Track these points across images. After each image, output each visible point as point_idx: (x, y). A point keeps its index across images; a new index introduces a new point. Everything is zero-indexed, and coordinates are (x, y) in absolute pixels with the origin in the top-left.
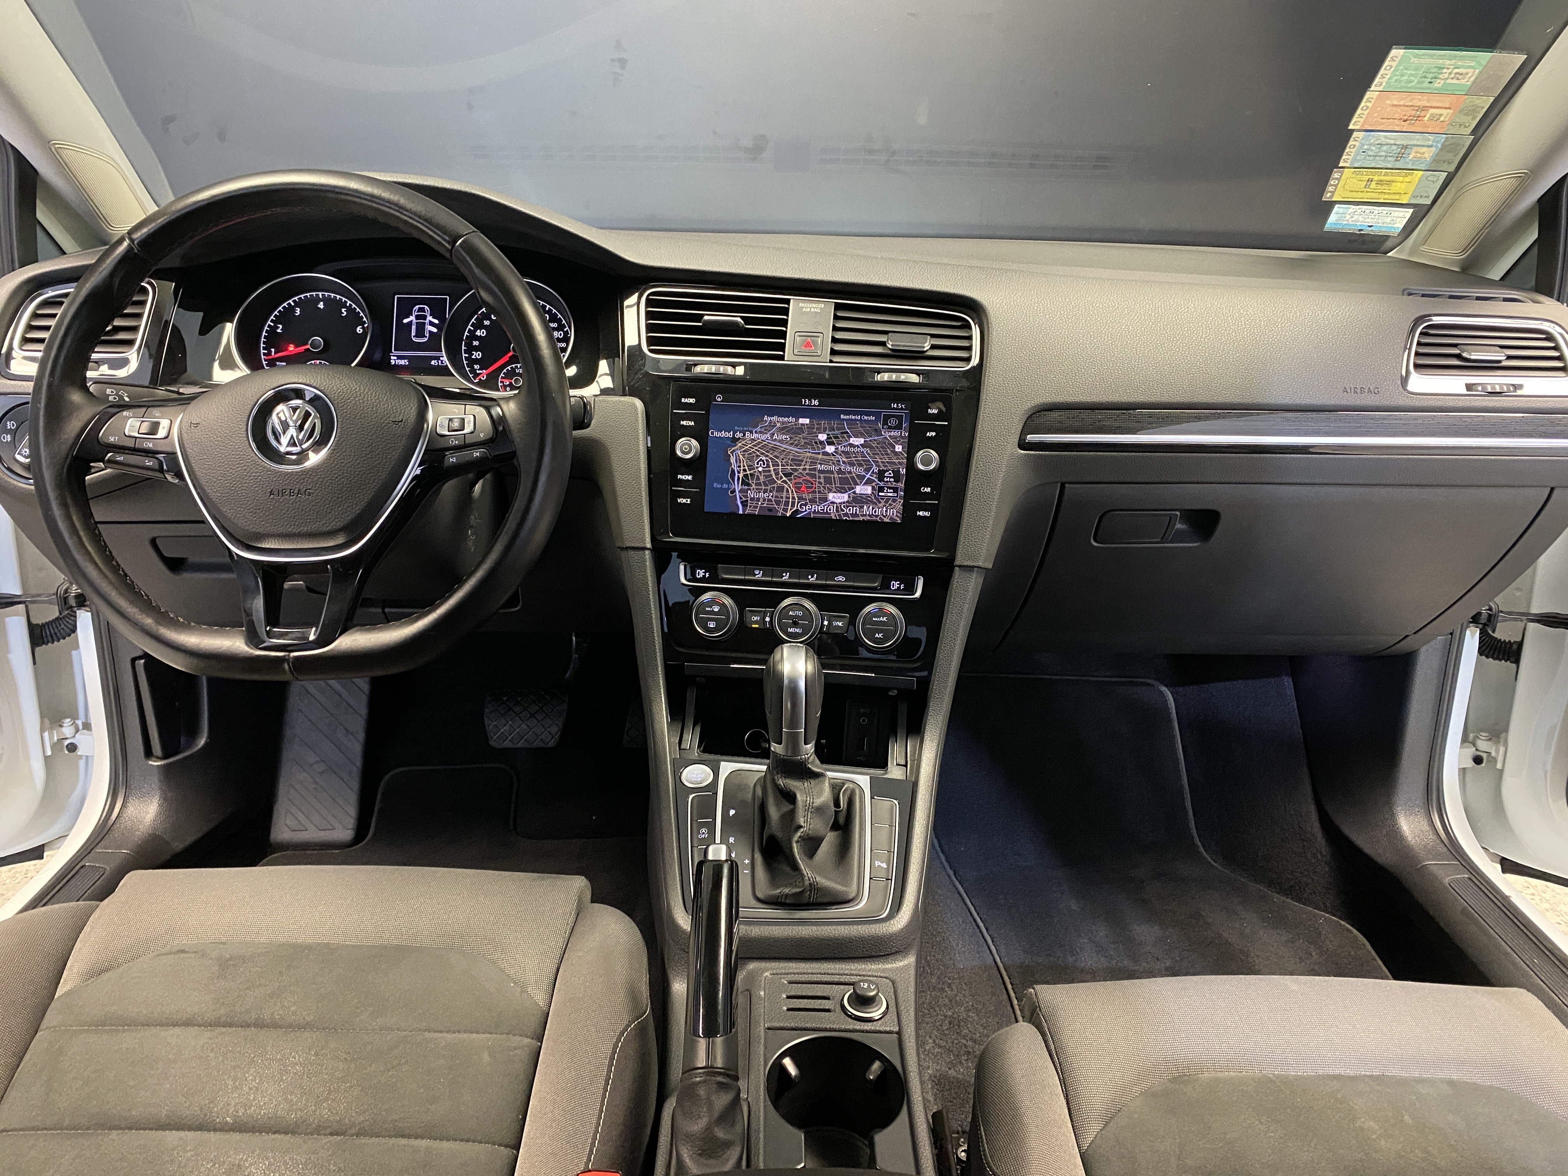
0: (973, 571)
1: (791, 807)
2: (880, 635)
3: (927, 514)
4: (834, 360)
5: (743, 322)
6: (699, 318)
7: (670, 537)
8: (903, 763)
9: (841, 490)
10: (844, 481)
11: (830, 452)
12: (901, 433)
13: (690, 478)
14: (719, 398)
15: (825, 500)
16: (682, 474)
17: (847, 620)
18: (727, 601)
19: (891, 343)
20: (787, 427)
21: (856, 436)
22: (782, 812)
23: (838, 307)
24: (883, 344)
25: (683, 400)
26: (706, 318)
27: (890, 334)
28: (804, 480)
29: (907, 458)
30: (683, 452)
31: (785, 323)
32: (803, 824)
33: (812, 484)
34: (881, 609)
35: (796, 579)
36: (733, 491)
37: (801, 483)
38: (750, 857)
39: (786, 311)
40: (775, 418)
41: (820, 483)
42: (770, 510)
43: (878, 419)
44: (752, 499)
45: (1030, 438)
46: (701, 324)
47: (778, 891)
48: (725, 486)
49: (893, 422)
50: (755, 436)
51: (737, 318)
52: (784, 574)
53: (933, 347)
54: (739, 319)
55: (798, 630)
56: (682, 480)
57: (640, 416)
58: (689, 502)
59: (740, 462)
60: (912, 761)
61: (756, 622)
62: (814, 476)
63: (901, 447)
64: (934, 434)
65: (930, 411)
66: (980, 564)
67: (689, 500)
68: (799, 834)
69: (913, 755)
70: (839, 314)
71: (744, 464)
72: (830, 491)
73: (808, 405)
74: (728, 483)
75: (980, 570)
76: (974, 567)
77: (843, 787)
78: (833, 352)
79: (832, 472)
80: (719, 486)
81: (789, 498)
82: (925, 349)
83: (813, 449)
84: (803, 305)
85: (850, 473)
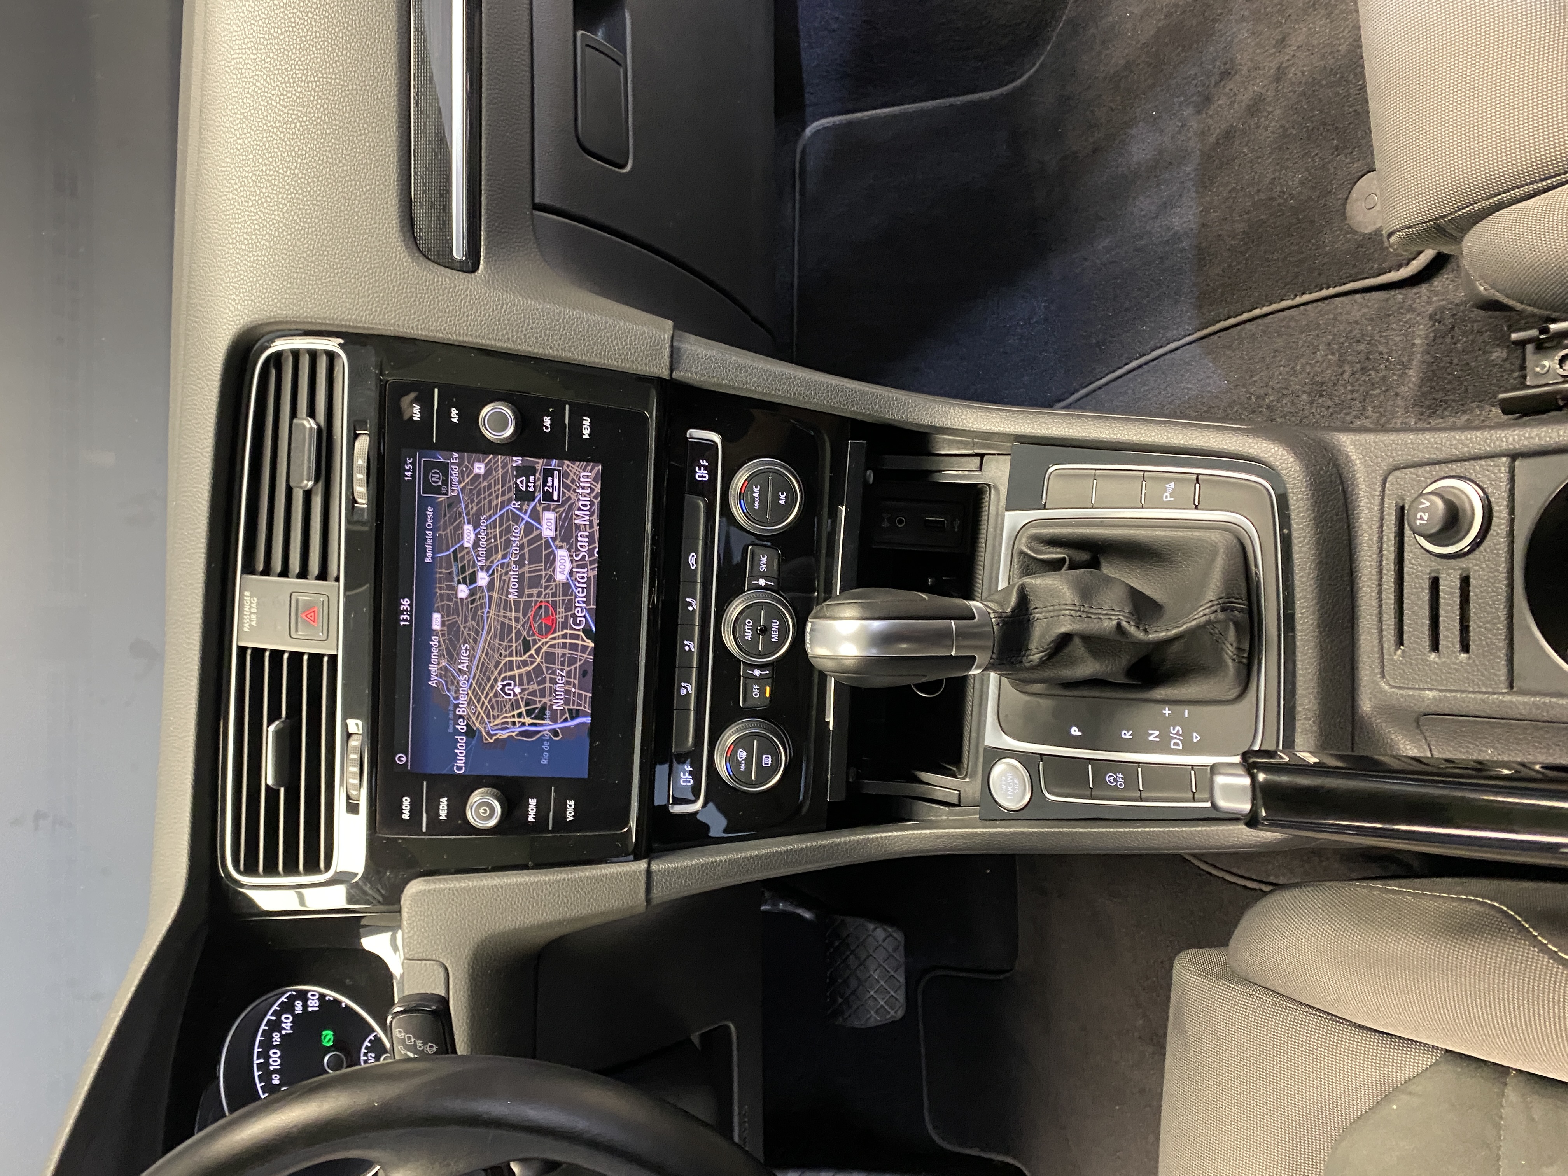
0: (679, 349)
1: (1077, 641)
2: (782, 497)
3: (587, 422)
4: (335, 574)
5: (277, 723)
6: (272, 794)
7: (630, 830)
8: (977, 460)
9: (551, 560)
10: (535, 557)
11: (487, 579)
12: (453, 464)
13: (533, 802)
14: (401, 759)
15: (566, 586)
16: (528, 815)
17: (758, 550)
18: (730, 737)
19: (305, 482)
20: (447, 648)
21: (460, 537)
22: (1087, 655)
23: (249, 568)
24: (308, 494)
25: (406, 816)
26: (270, 782)
27: (292, 484)
28: (534, 621)
29: (495, 453)
30: (491, 816)
31: (277, 655)
32: (1115, 623)
33: (540, 607)
34: (741, 496)
35: (693, 630)
36: (555, 733)
37: (540, 626)
38: (1158, 707)
39: (258, 653)
40: (433, 669)
41: (539, 595)
42: (584, 674)
43: (432, 503)
44: (567, 701)
45: (459, 252)
46: (282, 790)
47: (1230, 662)
48: (546, 746)
49: (436, 478)
50: (463, 700)
51: (270, 732)
52: (687, 648)
53: (312, 414)
54: (272, 728)
55: (775, 626)
56: (537, 814)
57: (433, 886)
58: (572, 803)
59: (507, 723)
60: (974, 445)
61: (762, 692)
62: (528, 605)
63: (477, 465)
64: (454, 411)
65: (416, 417)
66: (667, 336)
67: (569, 803)
68: (1132, 630)
69: (965, 445)
70: (261, 567)
71: (509, 716)
72: (551, 578)
73: (411, 616)
74: (541, 741)
75: (675, 338)
76: (672, 346)
77: (1027, 555)
78: (323, 575)
79: (521, 577)
80: (546, 755)
81: (564, 644)
82: (315, 426)
83: (482, 606)
84: (247, 625)
85: (521, 547)
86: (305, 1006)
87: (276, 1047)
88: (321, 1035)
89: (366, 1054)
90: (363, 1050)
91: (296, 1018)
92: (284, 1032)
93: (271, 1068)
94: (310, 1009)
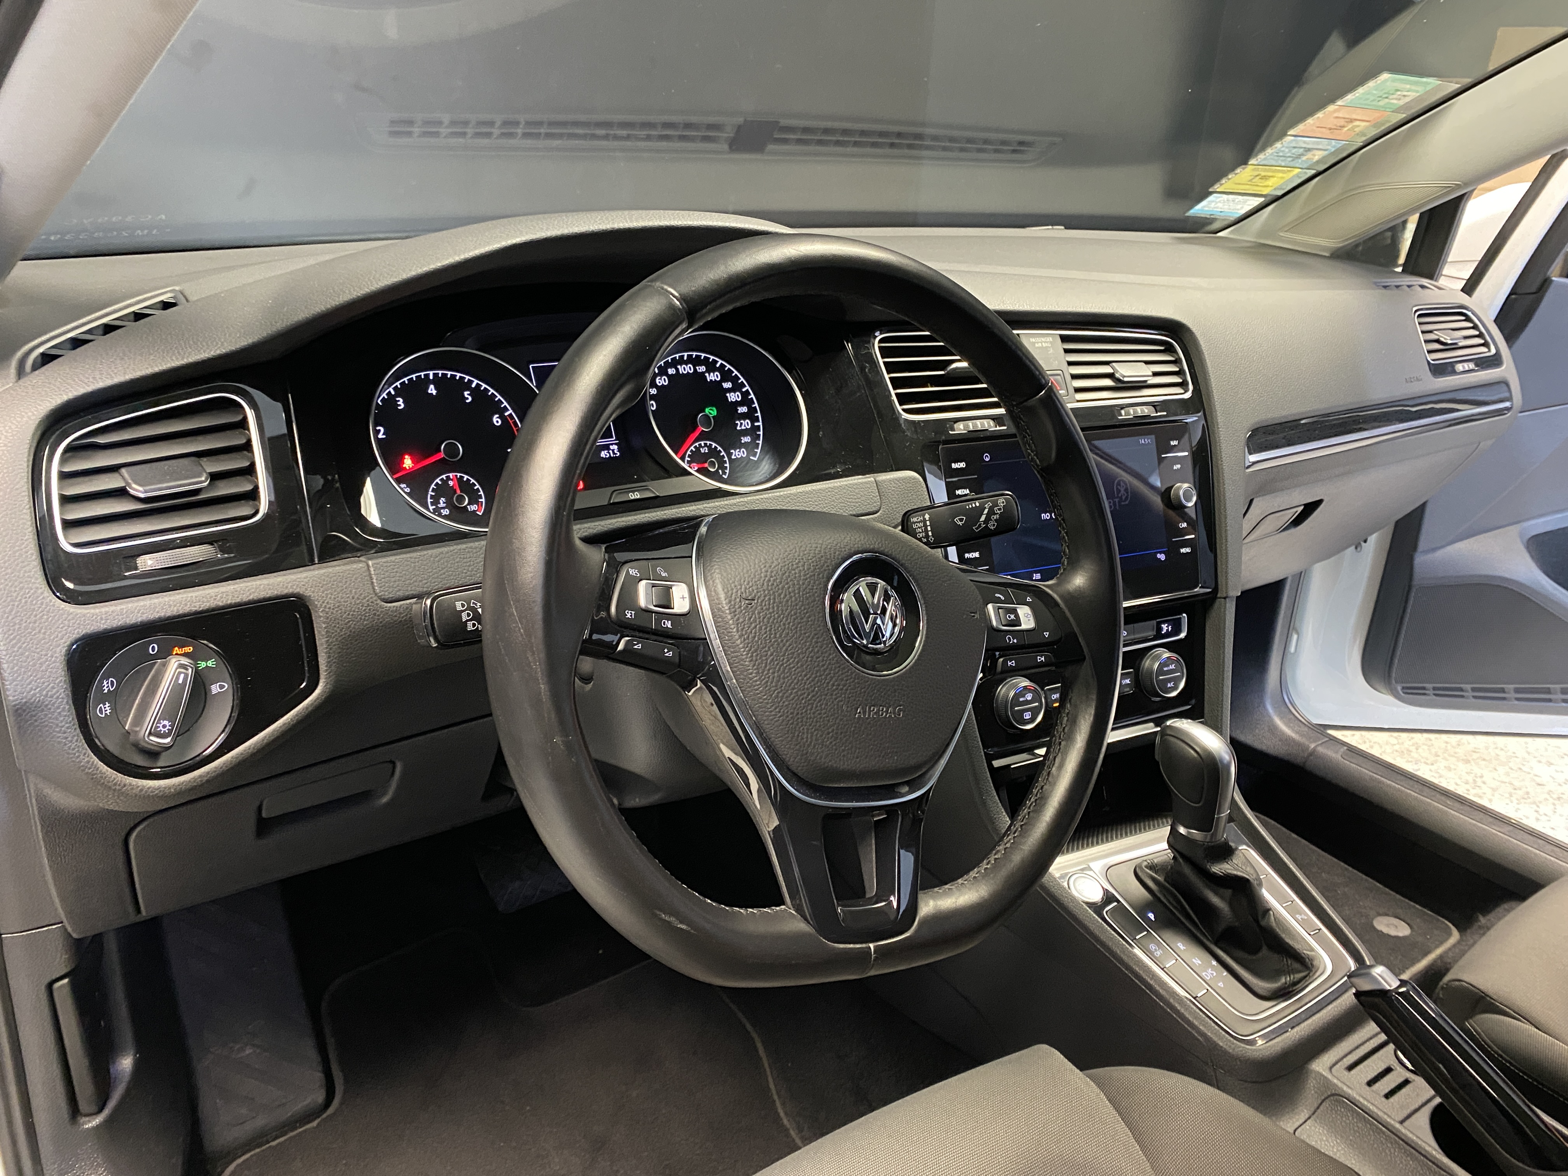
2: (1171, 684)
3: (1188, 550)
4: (1079, 399)
13: (977, 554)
14: (987, 458)
16: (969, 553)
19: (1119, 374)
23: (1064, 339)
24: (1110, 376)
25: (954, 466)
27: (1114, 365)
34: (1169, 658)
38: (1211, 957)
46: (944, 373)
53: (1148, 375)
56: (971, 559)
57: (924, 492)
70: (1066, 347)
78: (1075, 390)
82: (1149, 378)
84: (1034, 340)
86: (729, 390)
87: (695, 370)
88: (713, 406)
89: (706, 444)
90: (708, 443)
91: (718, 384)
92: (707, 375)
93: (679, 367)
94: (728, 395)
